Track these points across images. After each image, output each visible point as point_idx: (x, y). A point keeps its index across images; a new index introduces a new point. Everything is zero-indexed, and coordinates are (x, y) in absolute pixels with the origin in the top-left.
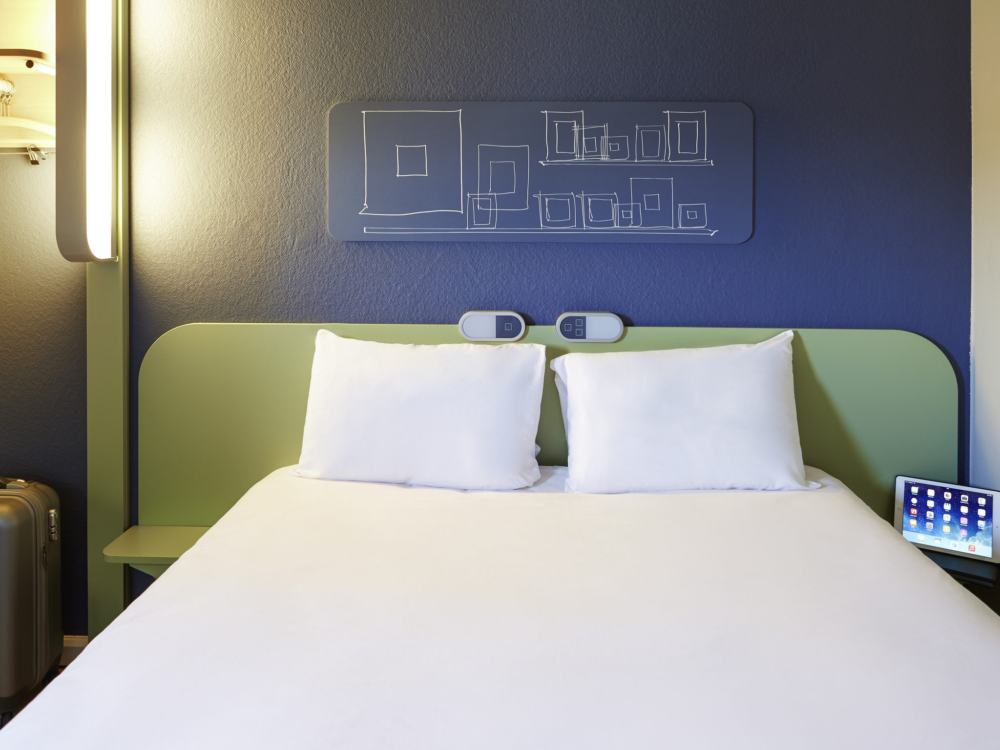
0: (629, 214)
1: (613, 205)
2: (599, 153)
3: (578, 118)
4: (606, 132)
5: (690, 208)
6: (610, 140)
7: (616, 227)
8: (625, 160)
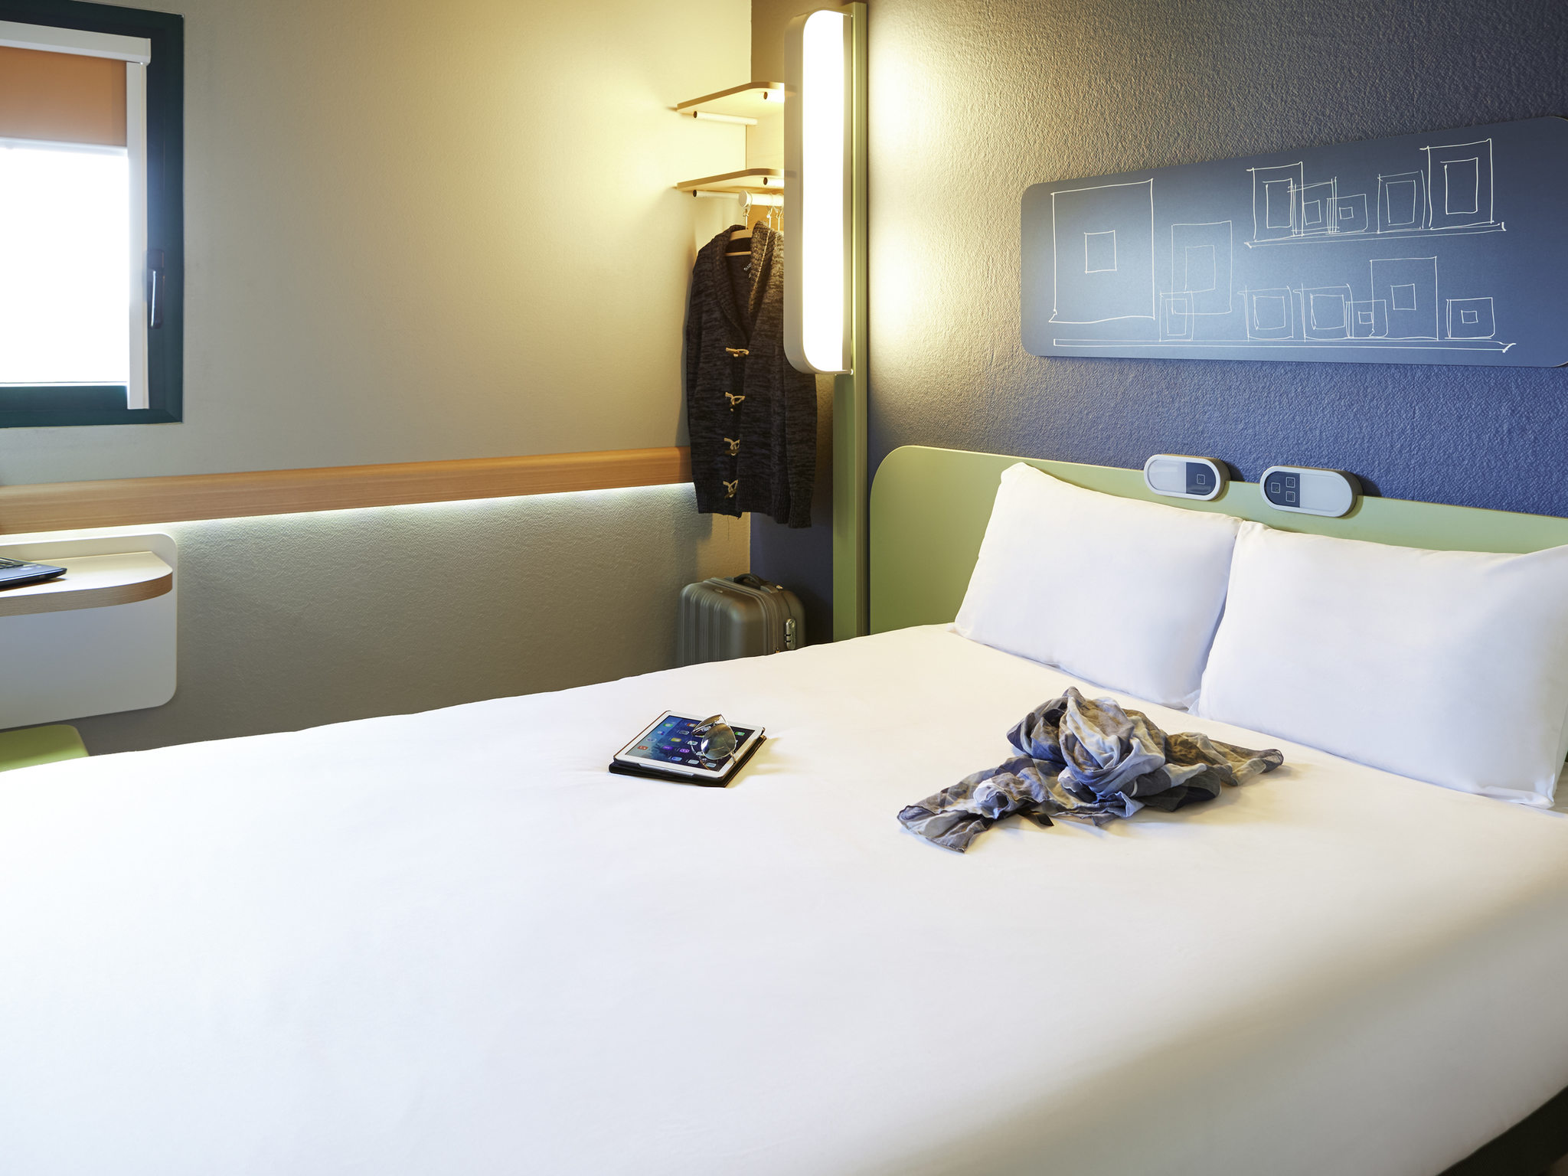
0: (1367, 318)
1: (1345, 304)
2: (1324, 224)
3: (1294, 173)
4: (1334, 190)
5: (1464, 306)
6: (1340, 203)
7: (1349, 338)
8: (1361, 232)
